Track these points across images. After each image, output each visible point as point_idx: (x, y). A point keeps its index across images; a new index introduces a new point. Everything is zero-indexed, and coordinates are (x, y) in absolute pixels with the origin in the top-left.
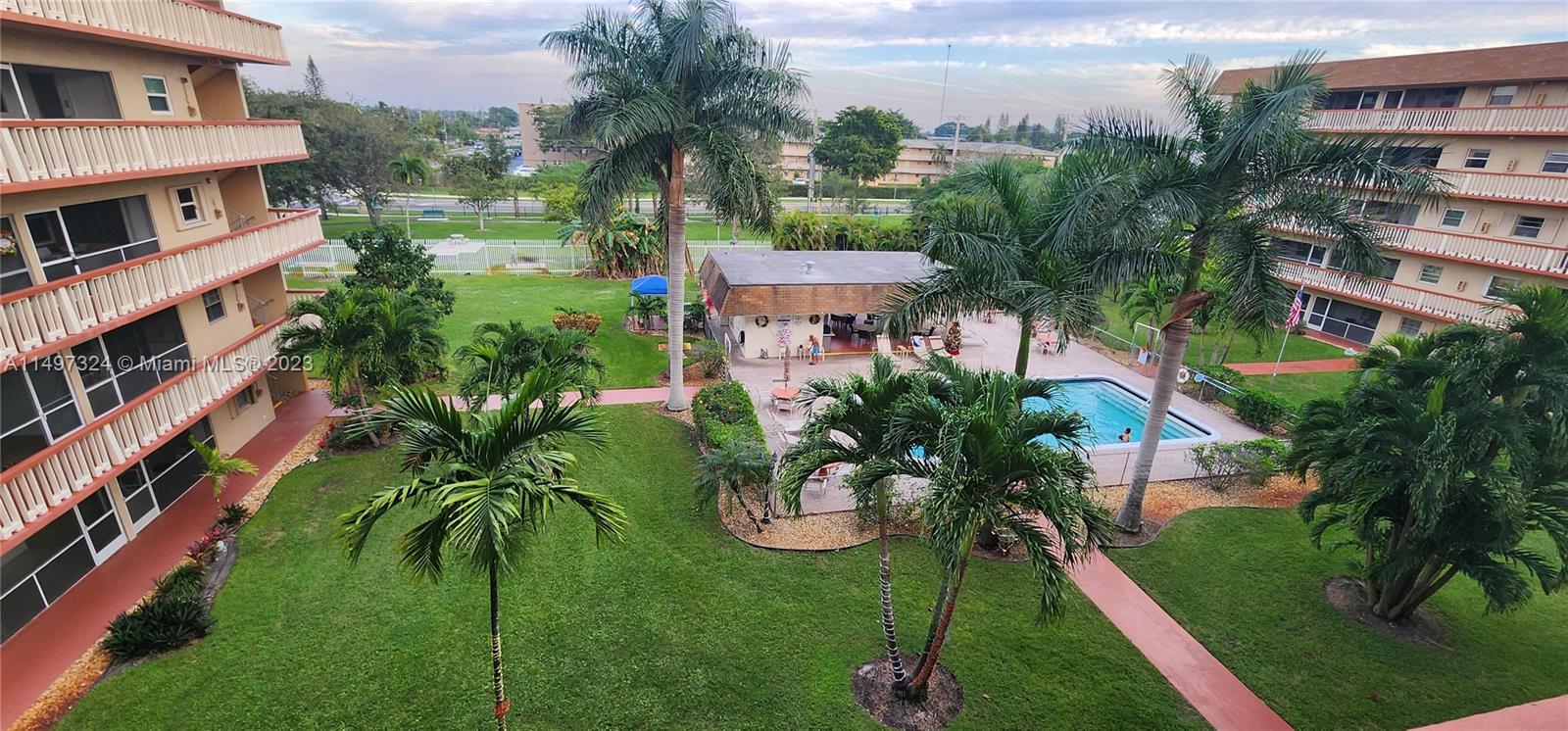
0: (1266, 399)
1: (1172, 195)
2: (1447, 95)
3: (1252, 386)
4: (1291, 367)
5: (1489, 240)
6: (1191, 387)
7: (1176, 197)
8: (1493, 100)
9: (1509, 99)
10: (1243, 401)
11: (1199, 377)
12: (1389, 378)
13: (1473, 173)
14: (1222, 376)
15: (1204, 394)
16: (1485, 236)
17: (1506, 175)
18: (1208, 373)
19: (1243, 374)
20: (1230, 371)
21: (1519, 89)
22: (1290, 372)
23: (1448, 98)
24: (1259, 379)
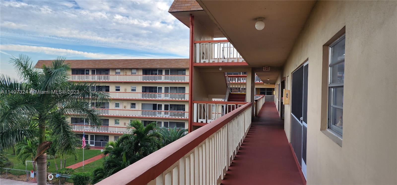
0: (82, 175)
1: (25, 107)
2: (105, 71)
3: (77, 173)
4: (89, 161)
5: (126, 110)
6: (55, 180)
7: (27, 108)
8: (116, 73)
9: (119, 73)
10: (75, 179)
11: (57, 175)
12: (112, 155)
13: (118, 92)
14: (66, 172)
15: (61, 182)
16: (125, 109)
17: (125, 92)
18: (60, 173)
19: (73, 169)
20: (68, 169)
21: (121, 70)
22: (89, 163)
23: (106, 72)
24: (80, 169)
